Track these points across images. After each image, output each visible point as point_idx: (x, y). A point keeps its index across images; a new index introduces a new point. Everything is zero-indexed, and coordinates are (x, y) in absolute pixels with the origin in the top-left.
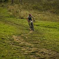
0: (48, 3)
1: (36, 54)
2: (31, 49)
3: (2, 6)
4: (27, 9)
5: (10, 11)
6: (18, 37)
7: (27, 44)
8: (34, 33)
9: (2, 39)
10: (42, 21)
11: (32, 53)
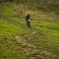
0: (54, 3)
1: (37, 56)
2: (32, 50)
3: (8, 5)
4: (32, 9)
5: (14, 10)
6: (21, 38)
7: (29, 45)
8: (37, 35)
9: (5, 39)
10: (46, 22)
11: (33, 54)
